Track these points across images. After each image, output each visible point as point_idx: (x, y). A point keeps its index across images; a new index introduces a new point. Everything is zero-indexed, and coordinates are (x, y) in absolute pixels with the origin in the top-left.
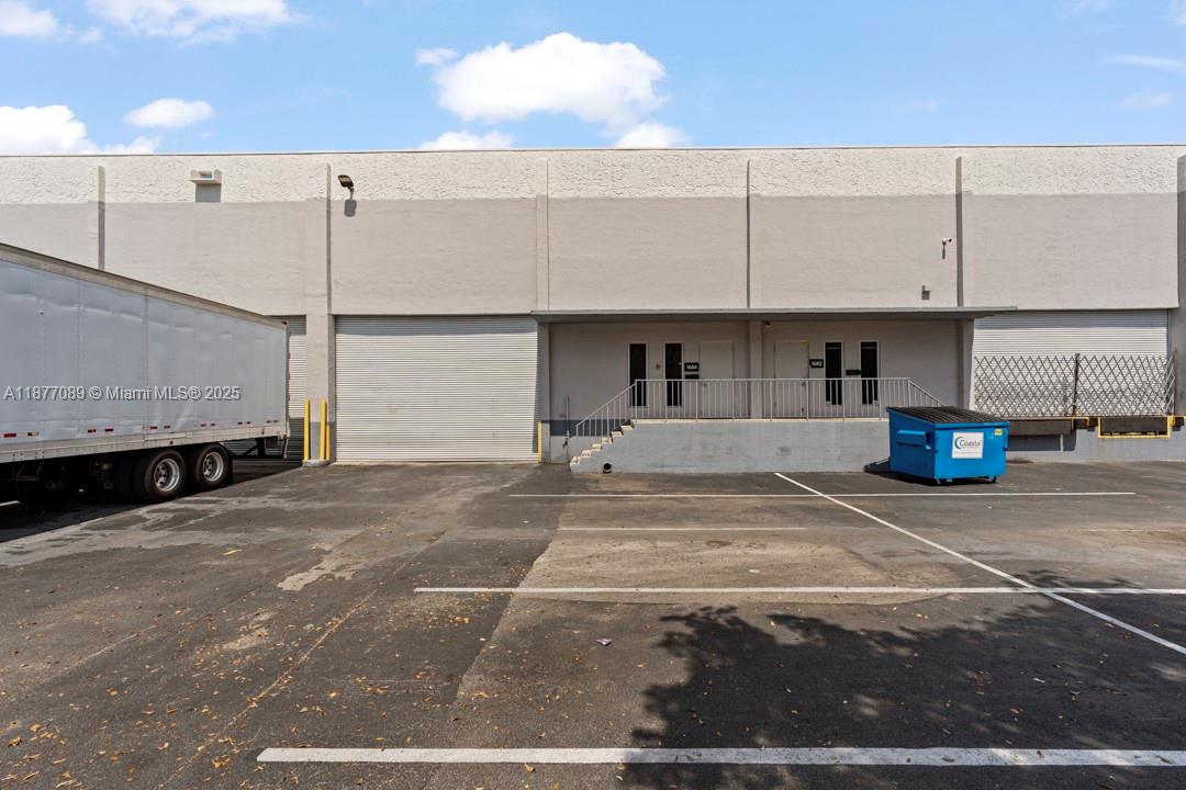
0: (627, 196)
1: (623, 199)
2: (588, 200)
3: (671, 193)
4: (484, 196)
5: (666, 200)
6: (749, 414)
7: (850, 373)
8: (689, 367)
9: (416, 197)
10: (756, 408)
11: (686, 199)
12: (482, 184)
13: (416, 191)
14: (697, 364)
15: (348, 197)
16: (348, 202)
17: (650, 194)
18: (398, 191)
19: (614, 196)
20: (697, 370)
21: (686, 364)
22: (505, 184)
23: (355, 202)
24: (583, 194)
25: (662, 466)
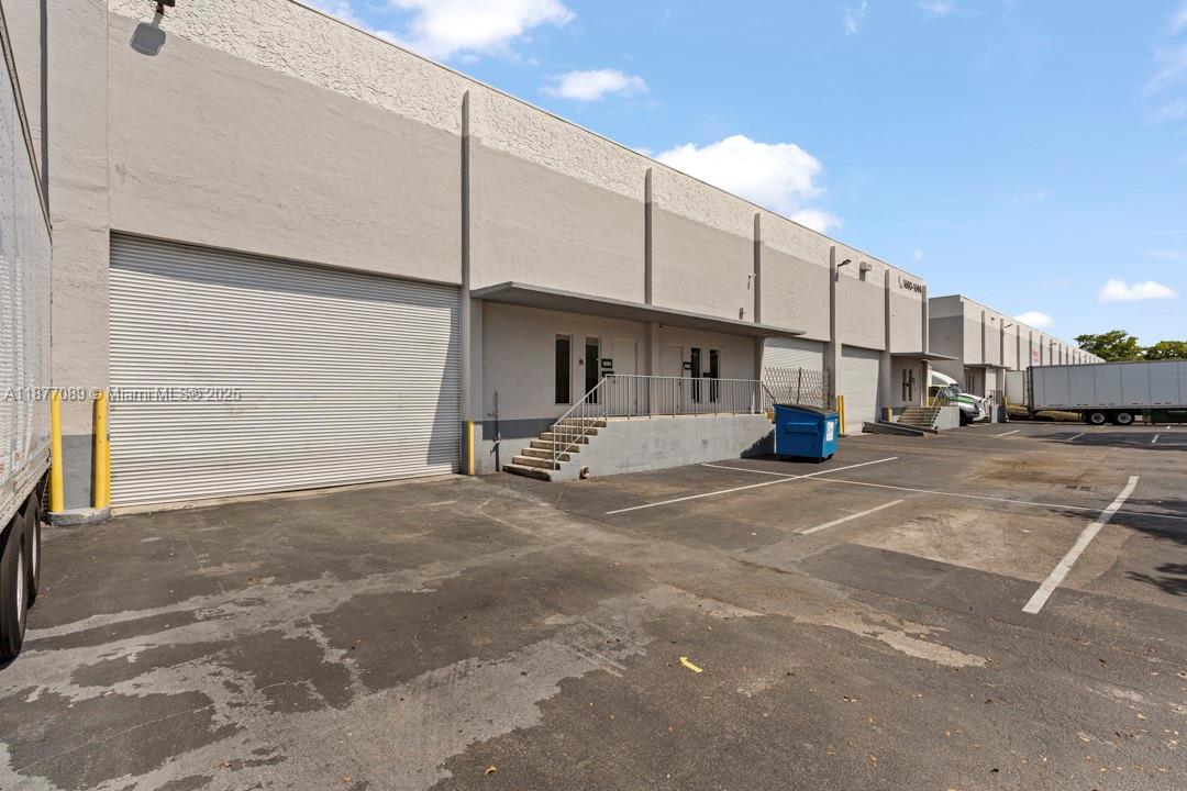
0: (554, 168)
1: (550, 170)
2: (518, 159)
3: (592, 180)
4: (397, 111)
5: (587, 185)
6: (649, 412)
7: (705, 375)
8: (605, 364)
9: (290, 73)
10: (654, 407)
11: (603, 189)
12: (394, 94)
13: (292, 63)
14: (610, 361)
15: (149, 20)
16: (142, 27)
17: (575, 175)
18: (256, 50)
19: (543, 164)
20: (611, 367)
21: (603, 360)
22: (426, 105)
23: (163, 35)
24: (513, 151)
25: (628, 466)
